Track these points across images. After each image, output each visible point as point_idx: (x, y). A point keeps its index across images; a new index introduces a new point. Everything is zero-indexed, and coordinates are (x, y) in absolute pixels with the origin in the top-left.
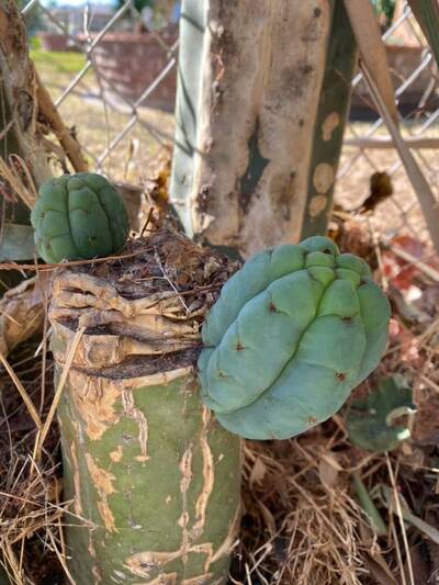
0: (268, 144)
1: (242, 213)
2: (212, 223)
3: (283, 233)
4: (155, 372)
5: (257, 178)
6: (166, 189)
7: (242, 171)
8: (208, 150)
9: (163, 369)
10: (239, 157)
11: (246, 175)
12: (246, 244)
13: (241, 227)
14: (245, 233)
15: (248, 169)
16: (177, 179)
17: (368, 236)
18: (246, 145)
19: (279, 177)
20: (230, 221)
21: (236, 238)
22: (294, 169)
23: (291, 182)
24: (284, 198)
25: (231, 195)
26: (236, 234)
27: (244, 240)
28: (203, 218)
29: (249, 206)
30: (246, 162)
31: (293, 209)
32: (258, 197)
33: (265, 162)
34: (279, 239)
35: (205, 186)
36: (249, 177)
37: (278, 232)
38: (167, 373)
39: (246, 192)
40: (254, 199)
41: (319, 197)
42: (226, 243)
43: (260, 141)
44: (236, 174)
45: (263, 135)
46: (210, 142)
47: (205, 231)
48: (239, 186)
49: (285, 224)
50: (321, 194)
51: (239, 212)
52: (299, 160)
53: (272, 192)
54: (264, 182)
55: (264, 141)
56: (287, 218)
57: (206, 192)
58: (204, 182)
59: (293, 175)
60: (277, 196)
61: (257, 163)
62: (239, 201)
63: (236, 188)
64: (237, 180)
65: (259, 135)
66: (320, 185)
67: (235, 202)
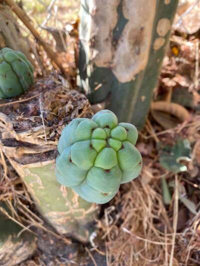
0: (128, 10)
1: (113, 49)
2: (97, 55)
3: (136, 61)
4: (37, 161)
5: (122, 30)
6: (78, 30)
7: (113, 26)
8: (94, 14)
9: (41, 160)
10: (112, 18)
11: (115, 28)
12: (116, 67)
13: (113, 57)
14: (115, 60)
15: (117, 24)
16: (82, 25)
17: (194, 53)
18: (116, 11)
19: (133, 30)
20: (107, 54)
21: (110, 63)
22: (142, 25)
23: (141, 33)
24: (137, 42)
25: (107, 40)
26: (111, 61)
27: (114, 64)
28: (93, 52)
29: (117, 46)
30: (116, 21)
31: (142, 48)
32: (122, 41)
33: (126, 21)
34: (133, 65)
35: (93, 34)
36: (118, 29)
37: (133, 60)
38: (43, 162)
39: (115, 39)
40: (120, 42)
41: (160, 39)
42: (105, 66)
43: (124, 8)
44: (110, 28)
45: (125, 5)
46: (95, 9)
47: (94, 59)
48: (112, 34)
49: (137, 57)
50: (161, 37)
51: (112, 49)
52: (146, 20)
53: (130, 39)
54: (125, 33)
55: (126, 8)
56: (138, 53)
57: (94, 37)
58: (93, 31)
59: (142, 29)
60: (132, 41)
61: (122, 21)
62: (112, 43)
63: (110, 35)
64: (111, 31)
65: (123, 4)
66: (161, 32)
67: (110, 44)
